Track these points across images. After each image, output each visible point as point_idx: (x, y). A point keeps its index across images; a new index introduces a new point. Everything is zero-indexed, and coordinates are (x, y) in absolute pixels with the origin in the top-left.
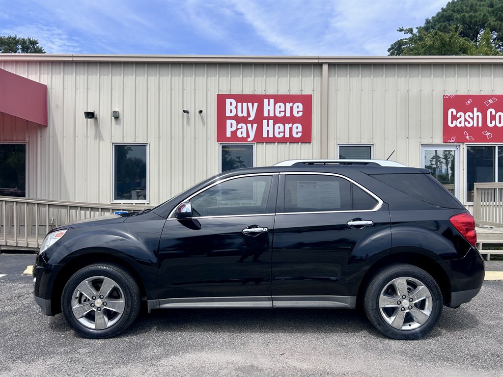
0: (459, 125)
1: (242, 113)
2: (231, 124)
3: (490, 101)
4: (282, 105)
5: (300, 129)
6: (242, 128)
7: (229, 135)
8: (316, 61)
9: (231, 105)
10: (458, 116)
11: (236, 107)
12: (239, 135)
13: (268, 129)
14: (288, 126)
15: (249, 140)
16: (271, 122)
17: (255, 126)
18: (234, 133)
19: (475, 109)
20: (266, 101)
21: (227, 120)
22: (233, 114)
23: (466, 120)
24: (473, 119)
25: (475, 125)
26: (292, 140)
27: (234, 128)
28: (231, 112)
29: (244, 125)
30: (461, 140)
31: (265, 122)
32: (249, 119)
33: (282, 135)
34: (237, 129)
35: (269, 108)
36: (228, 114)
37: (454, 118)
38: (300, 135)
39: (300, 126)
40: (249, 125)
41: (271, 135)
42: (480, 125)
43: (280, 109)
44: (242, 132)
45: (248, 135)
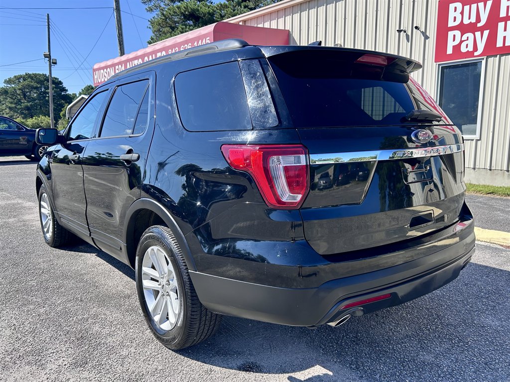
1: (469, 19)
2: (454, 36)
7: (450, 51)
9: (455, 11)
11: (462, 13)
12: (463, 49)
13: (505, 34)
15: (476, 54)
17: (486, 33)
18: (457, 48)
21: (449, 32)
22: (458, 22)
27: (457, 42)
28: (455, 20)
29: (470, 35)
31: (501, 25)
32: (479, 25)
34: (461, 42)
35: (508, 4)
36: (451, 24)
40: (478, 34)
44: (467, 45)
45: (475, 48)
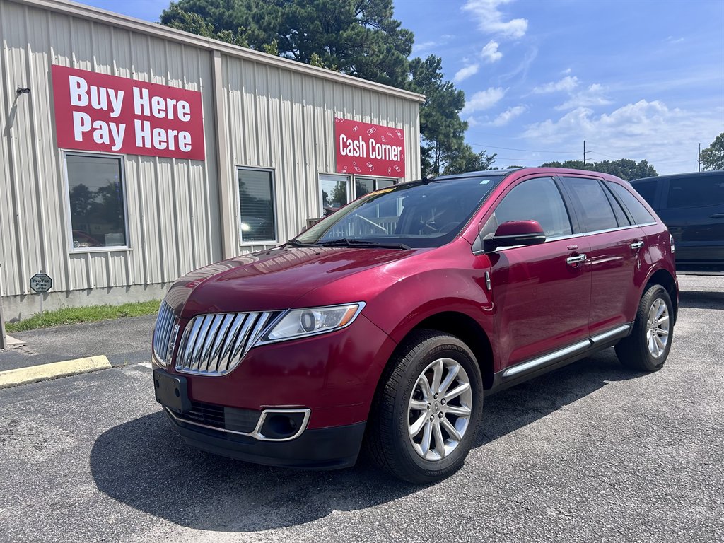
0: (349, 154)
1: (99, 104)
2: (82, 119)
3: (371, 130)
4: (161, 100)
5: (189, 140)
6: (101, 129)
7: (78, 137)
8: (207, 45)
9: (79, 87)
10: (348, 144)
11: (88, 92)
12: (97, 140)
13: (143, 134)
14: (172, 133)
15: (113, 148)
16: (147, 124)
17: (122, 127)
18: (88, 135)
19: (361, 137)
20: (136, 90)
21: (74, 112)
22: (84, 103)
23: (354, 149)
24: (359, 148)
25: (361, 156)
26: (177, 155)
27: (87, 128)
28: (80, 99)
29: (104, 124)
30: (351, 171)
31: (138, 123)
32: (112, 115)
33: (164, 146)
34: (93, 129)
35: (141, 101)
36: (74, 102)
37: (345, 146)
38: (189, 148)
39: (188, 136)
40: (113, 125)
41: (148, 145)
42: (365, 156)
43: (159, 106)
44: (101, 135)
45: (112, 142)
